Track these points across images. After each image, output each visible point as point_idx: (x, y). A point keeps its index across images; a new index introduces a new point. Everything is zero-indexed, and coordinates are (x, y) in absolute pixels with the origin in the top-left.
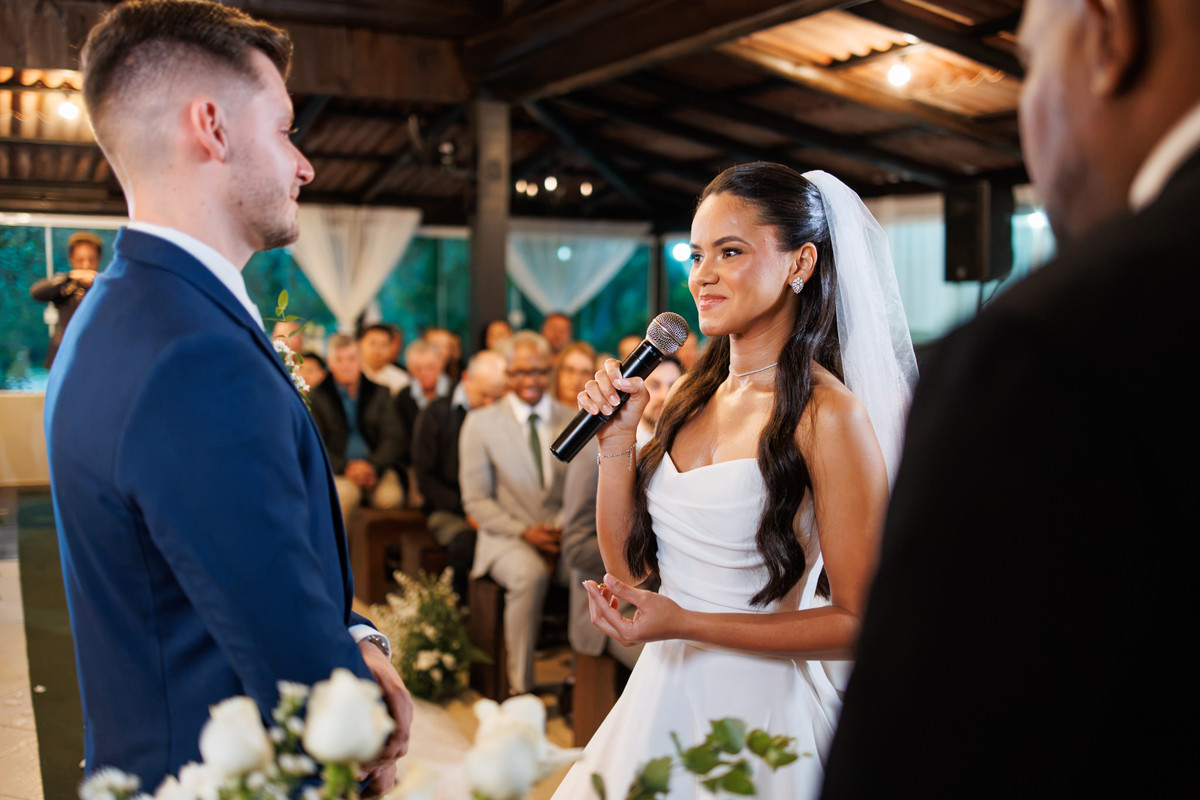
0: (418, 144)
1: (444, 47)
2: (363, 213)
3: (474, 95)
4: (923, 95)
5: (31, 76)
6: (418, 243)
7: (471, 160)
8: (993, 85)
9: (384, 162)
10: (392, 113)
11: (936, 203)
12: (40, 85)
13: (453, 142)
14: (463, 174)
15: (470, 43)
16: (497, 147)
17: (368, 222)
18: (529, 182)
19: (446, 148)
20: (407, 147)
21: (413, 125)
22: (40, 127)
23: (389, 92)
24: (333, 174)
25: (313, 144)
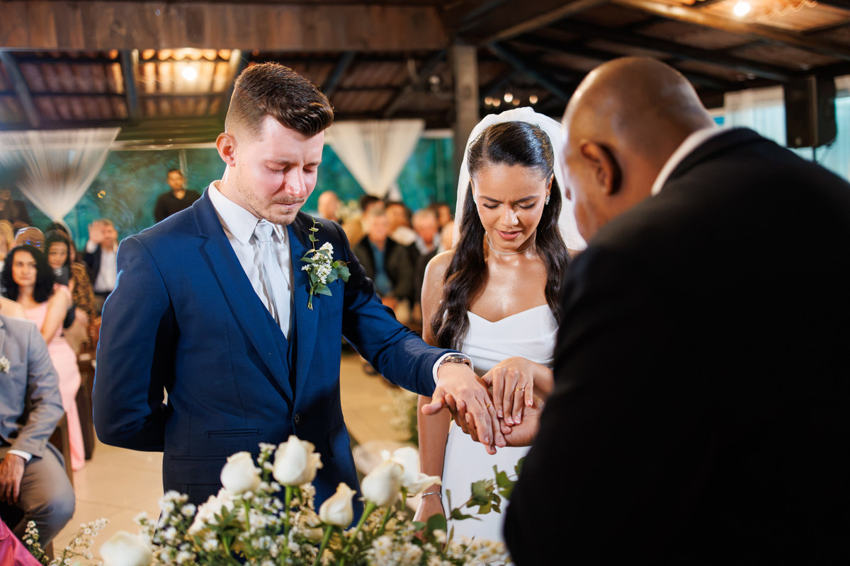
0: (415, 78)
1: (430, 12)
2: (384, 125)
3: (451, 43)
4: (763, 19)
5: (164, 54)
6: (423, 142)
7: (450, 86)
8: (810, 9)
9: (396, 90)
10: (398, 58)
11: (778, 93)
12: (171, 59)
13: (439, 76)
14: (446, 96)
15: (447, 7)
16: (468, 76)
17: (389, 130)
18: (494, 97)
19: (434, 80)
20: (408, 81)
21: (411, 66)
22: (173, 84)
23: (394, 46)
24: (363, 100)
25: (348, 82)
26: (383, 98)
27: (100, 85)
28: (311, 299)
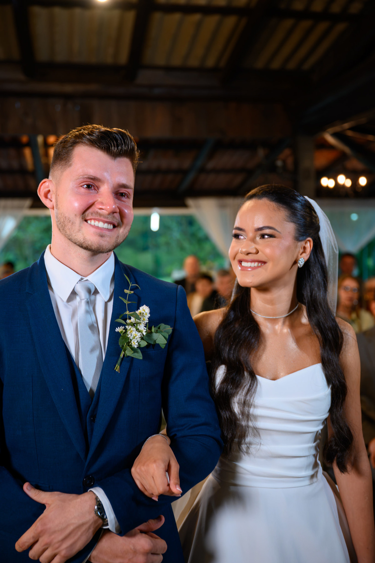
2: (238, 201)
9: (249, 173)
10: (250, 145)
13: (283, 160)
19: (279, 163)
20: (258, 166)
21: (261, 153)
23: (248, 136)
24: (222, 180)
25: (211, 165)
26: (238, 179)
27: (15, 164)
28: (119, 361)
